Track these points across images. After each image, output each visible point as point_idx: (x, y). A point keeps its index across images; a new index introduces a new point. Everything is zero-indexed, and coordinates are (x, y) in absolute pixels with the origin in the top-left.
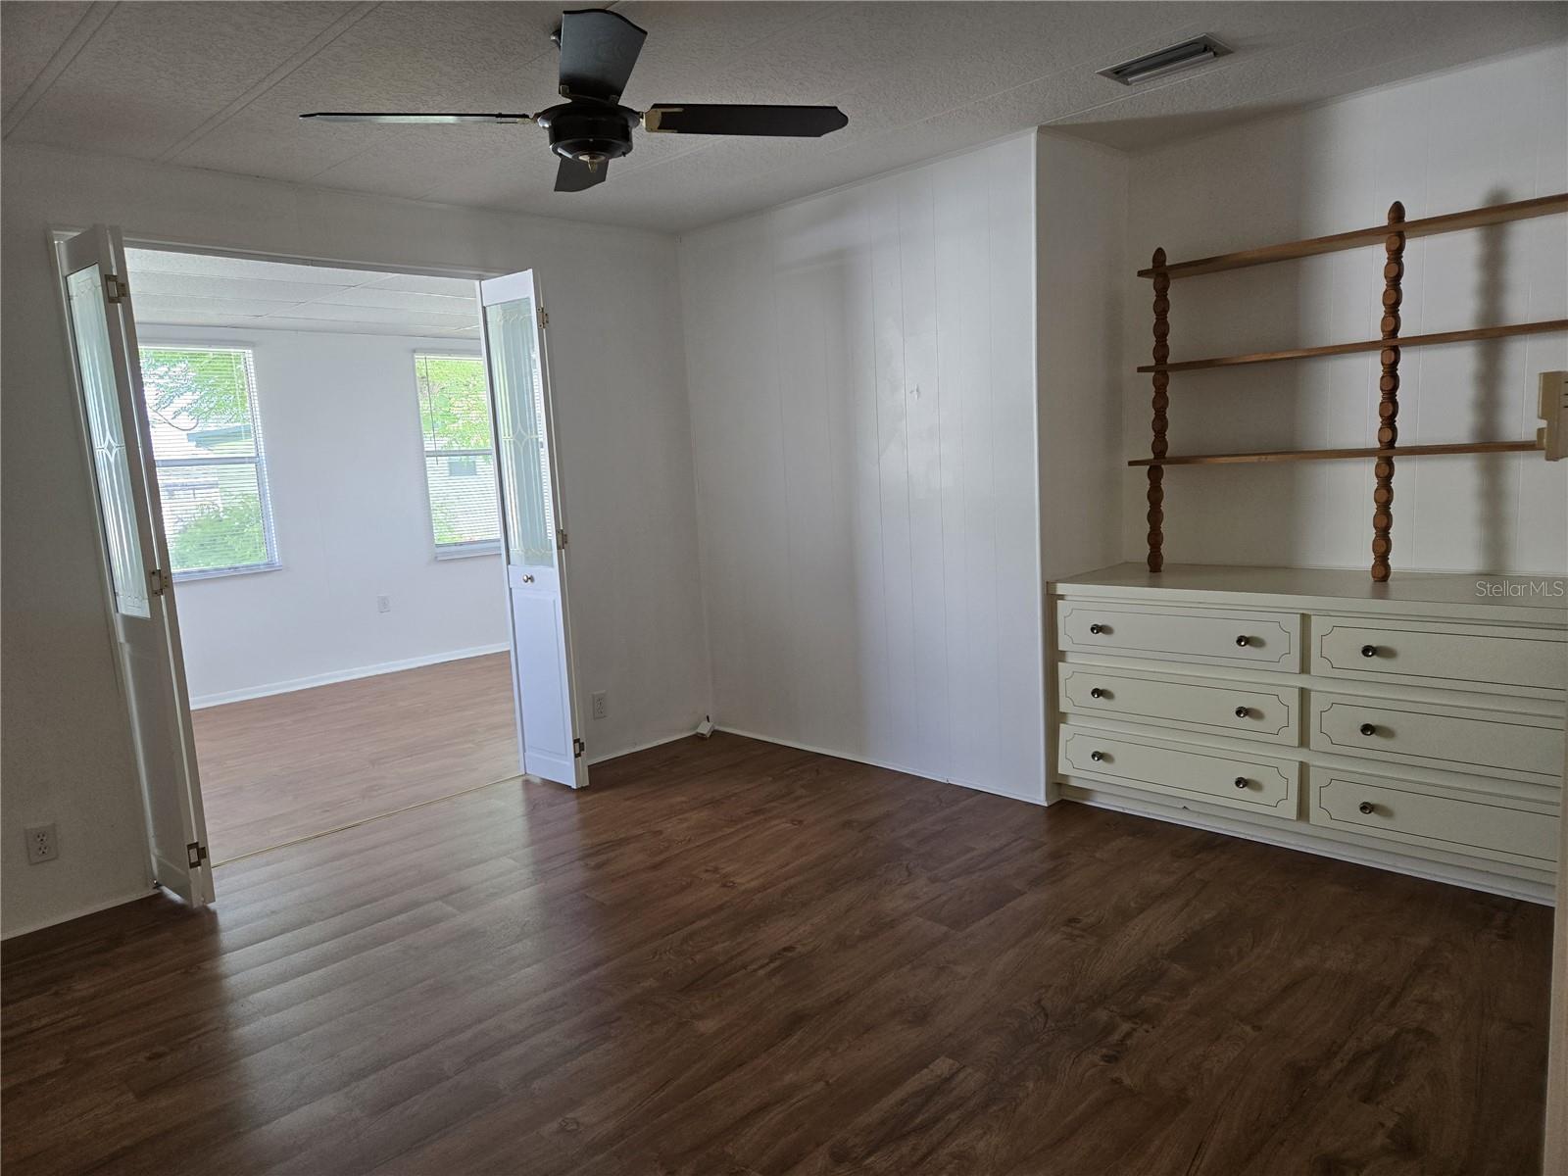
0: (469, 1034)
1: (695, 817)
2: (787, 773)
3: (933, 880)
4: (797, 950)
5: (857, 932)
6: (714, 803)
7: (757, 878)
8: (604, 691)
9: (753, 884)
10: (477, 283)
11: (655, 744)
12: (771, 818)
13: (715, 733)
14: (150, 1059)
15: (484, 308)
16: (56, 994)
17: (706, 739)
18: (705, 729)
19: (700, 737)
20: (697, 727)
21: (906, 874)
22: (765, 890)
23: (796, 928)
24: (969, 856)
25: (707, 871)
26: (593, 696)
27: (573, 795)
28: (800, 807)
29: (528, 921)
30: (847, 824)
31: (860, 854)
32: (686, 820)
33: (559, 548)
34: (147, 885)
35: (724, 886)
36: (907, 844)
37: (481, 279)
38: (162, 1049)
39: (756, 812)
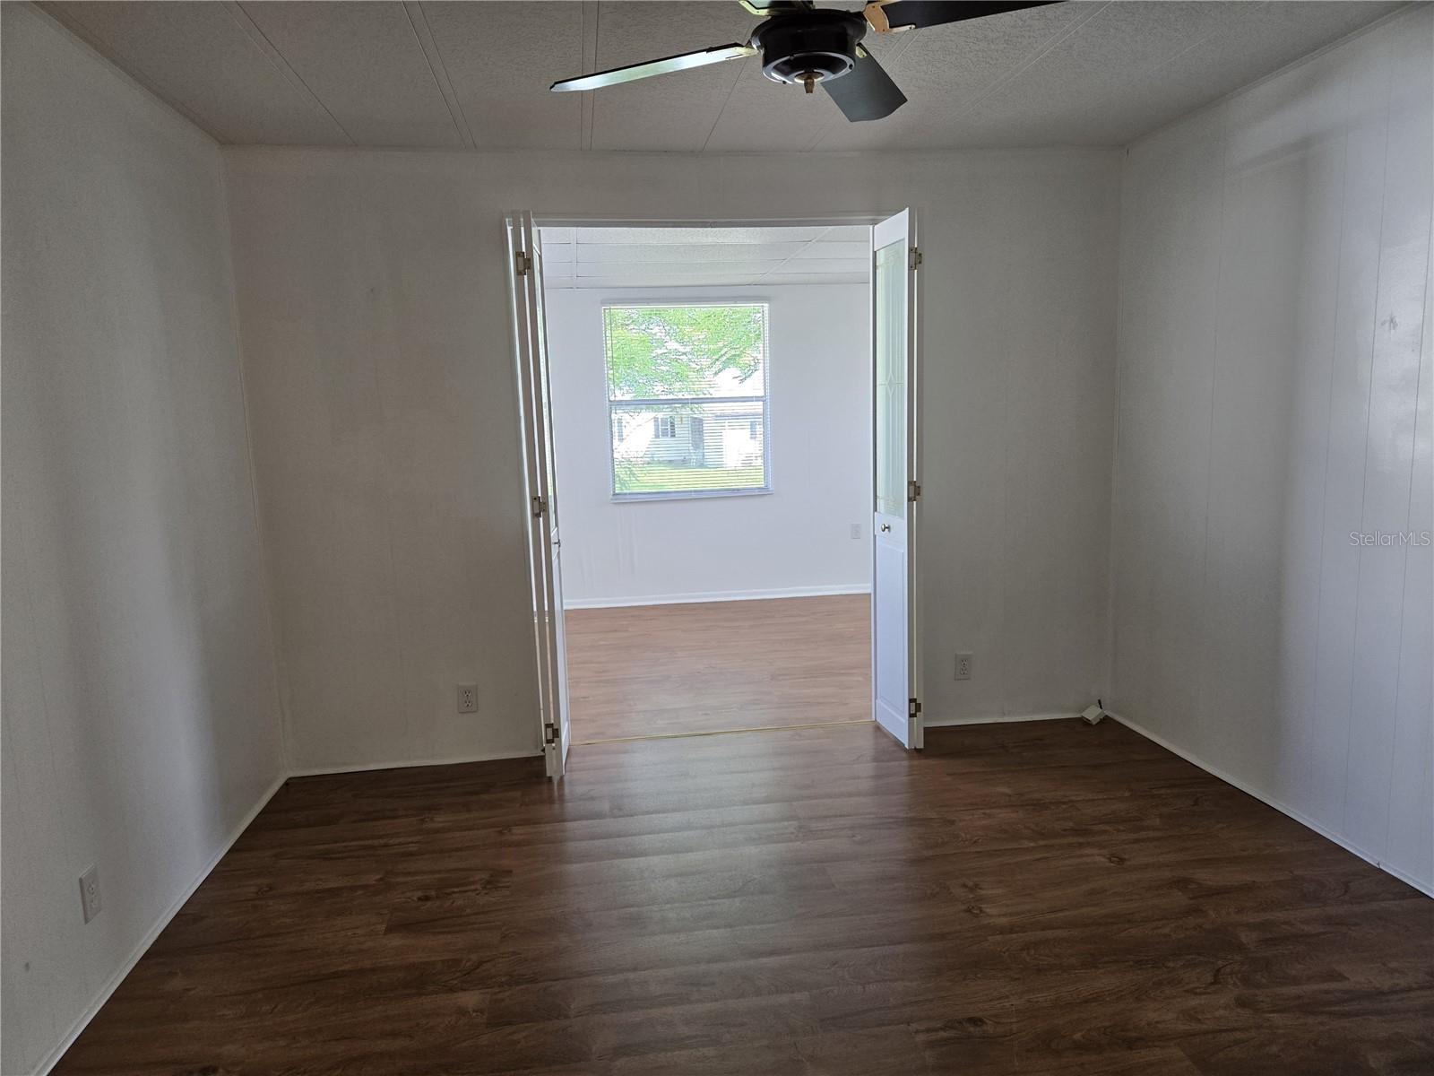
0: (620, 977)
1: (1003, 815)
2: (1155, 792)
3: (1241, 1003)
4: (985, 1028)
5: (1078, 1036)
6: (1039, 806)
7: (1011, 915)
8: (969, 653)
9: (1004, 920)
10: (871, 227)
11: (1028, 718)
12: (1089, 844)
13: (1106, 721)
14: (419, 899)
15: (875, 253)
16: (422, 820)
17: (1091, 725)
18: (1092, 714)
19: (1084, 722)
20: (1084, 710)
21: (1211, 979)
22: (1011, 933)
23: (1007, 997)
24: (1325, 986)
25: (965, 886)
26: (956, 655)
27: (904, 755)
28: (1137, 841)
29: (755, 879)
30: (1181, 883)
31: (1166, 930)
32: (989, 816)
33: (910, 500)
34: (537, 748)
35: (969, 911)
36: (1245, 937)
37: (875, 223)
38: (433, 893)
39: (1077, 832)
